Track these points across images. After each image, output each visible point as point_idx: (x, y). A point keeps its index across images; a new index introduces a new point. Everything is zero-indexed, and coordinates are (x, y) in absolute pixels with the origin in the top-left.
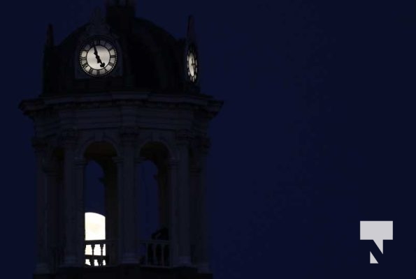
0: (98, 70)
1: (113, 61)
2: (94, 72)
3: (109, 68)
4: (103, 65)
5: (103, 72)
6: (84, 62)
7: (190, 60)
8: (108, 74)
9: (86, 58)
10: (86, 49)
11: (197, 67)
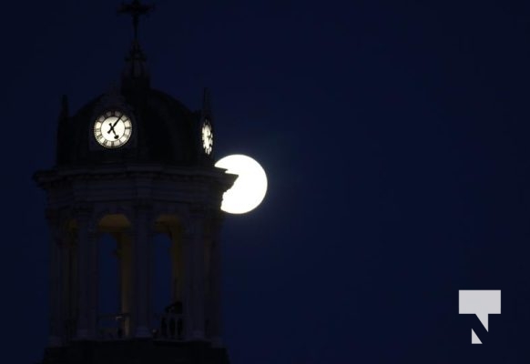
0: (113, 142)
1: (128, 132)
2: (109, 144)
3: (124, 140)
4: (117, 137)
5: (117, 143)
6: (97, 134)
7: (206, 132)
8: (124, 147)
9: (100, 130)
10: (101, 120)
11: (213, 139)
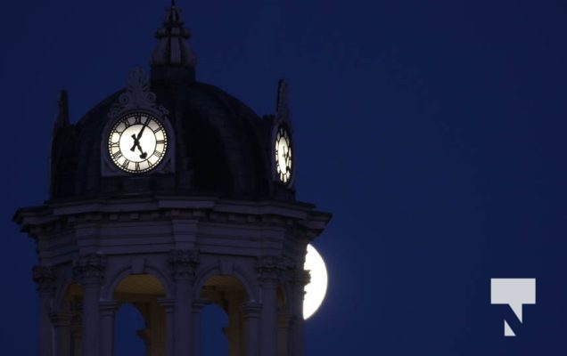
0: (137, 164)
1: (161, 148)
2: (132, 167)
3: (154, 160)
4: (144, 156)
5: (144, 165)
6: (114, 150)
7: (282, 148)
8: (154, 172)
9: (118, 144)
10: (120, 129)
11: (292, 159)
